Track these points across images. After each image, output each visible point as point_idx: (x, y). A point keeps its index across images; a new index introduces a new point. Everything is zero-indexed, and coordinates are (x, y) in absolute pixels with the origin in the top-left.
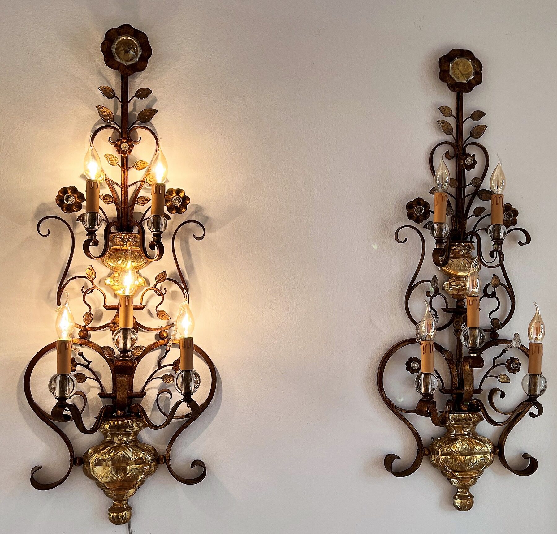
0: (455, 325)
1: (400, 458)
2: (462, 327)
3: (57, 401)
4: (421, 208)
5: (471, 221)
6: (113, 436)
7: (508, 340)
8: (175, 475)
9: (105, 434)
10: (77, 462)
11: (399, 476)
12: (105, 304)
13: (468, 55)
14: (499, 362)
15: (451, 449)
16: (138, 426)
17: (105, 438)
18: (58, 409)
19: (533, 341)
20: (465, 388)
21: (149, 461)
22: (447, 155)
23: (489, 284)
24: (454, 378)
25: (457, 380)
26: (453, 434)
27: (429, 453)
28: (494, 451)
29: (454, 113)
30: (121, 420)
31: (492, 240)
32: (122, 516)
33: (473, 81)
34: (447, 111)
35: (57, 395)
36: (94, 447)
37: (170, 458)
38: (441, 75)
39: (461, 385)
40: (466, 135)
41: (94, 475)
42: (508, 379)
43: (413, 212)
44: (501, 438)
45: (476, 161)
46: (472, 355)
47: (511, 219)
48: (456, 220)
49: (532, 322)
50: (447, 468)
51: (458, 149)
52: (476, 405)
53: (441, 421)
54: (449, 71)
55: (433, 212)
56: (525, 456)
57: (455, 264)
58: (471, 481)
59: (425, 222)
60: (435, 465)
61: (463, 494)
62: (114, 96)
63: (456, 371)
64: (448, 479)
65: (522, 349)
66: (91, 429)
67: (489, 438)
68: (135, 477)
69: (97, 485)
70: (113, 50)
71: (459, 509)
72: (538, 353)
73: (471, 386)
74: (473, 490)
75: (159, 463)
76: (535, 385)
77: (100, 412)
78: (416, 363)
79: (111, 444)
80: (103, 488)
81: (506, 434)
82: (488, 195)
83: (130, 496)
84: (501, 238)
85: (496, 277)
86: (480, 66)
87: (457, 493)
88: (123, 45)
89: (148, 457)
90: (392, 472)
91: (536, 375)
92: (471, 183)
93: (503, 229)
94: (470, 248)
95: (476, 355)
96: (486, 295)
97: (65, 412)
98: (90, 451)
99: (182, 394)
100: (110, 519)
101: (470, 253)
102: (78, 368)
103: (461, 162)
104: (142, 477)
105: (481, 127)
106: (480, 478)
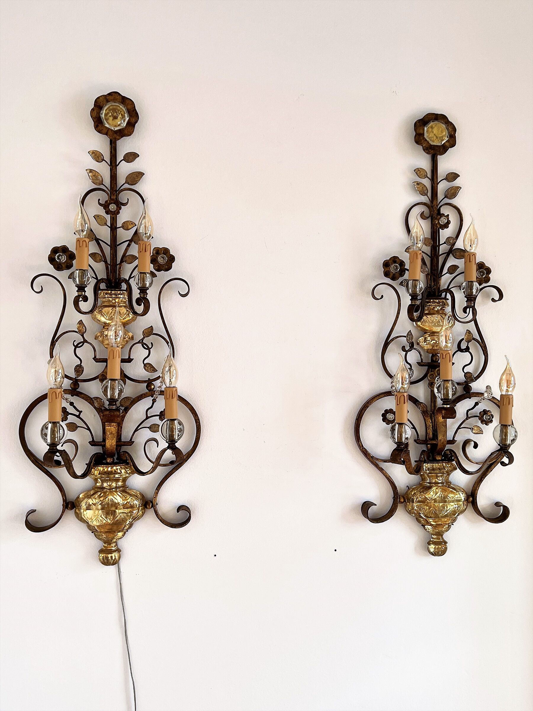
0: (429, 378)
1: (376, 505)
2: (436, 380)
3: (48, 447)
4: (396, 266)
5: (445, 279)
6: (103, 482)
7: (481, 393)
8: (162, 519)
9: (96, 480)
10: (69, 506)
11: (375, 522)
12: (95, 357)
13: (442, 119)
14: (472, 414)
15: (425, 496)
16: (126, 473)
17: (96, 484)
18: (49, 455)
19: (504, 393)
20: (439, 438)
21: (136, 505)
22: (422, 216)
23: (463, 339)
24: (429, 429)
25: (431, 431)
26: (427, 483)
27: (405, 501)
28: (467, 500)
29: (429, 175)
30: (110, 467)
31: (465, 297)
32: (112, 557)
33: (447, 144)
34: (422, 173)
35: (49, 441)
36: (85, 493)
37: (157, 503)
38: (417, 138)
39: (435, 436)
40: (440, 196)
41: (85, 519)
42: (481, 431)
43: (389, 270)
44: (474, 487)
45: (450, 221)
46: (445, 406)
47: (484, 276)
48: (431, 277)
49: (503, 374)
50: (422, 515)
51: (433, 209)
52: (449, 455)
53: (416, 470)
54: (423, 134)
55: (408, 270)
56: (498, 504)
57: (430, 320)
58: (445, 527)
59: (401, 279)
60: (410, 512)
61: (437, 540)
62: (103, 160)
63: (431, 423)
64: (422, 525)
65: (493, 400)
66: (82, 474)
67: (462, 487)
68: (124, 520)
69: (88, 528)
70: (102, 116)
71: (433, 555)
72: (509, 404)
73: (444, 436)
74: (447, 536)
75: (147, 508)
76: (506, 435)
77: (90, 459)
78: (392, 414)
79: (102, 489)
80: (94, 531)
81: (479, 483)
82: (461, 253)
83: (118, 539)
84: (474, 295)
85: (468, 332)
86: (455, 130)
87: (431, 539)
88: (111, 111)
89: (136, 502)
90: (368, 518)
91: (507, 425)
92: (445, 242)
93: (476, 285)
94: (444, 305)
95: (448, 406)
96: (460, 349)
97: (56, 458)
98: (81, 496)
99: (166, 442)
100: (100, 559)
101: (444, 310)
102: (69, 417)
103: (436, 222)
104: (130, 520)
105: (455, 188)
106: (453, 525)
